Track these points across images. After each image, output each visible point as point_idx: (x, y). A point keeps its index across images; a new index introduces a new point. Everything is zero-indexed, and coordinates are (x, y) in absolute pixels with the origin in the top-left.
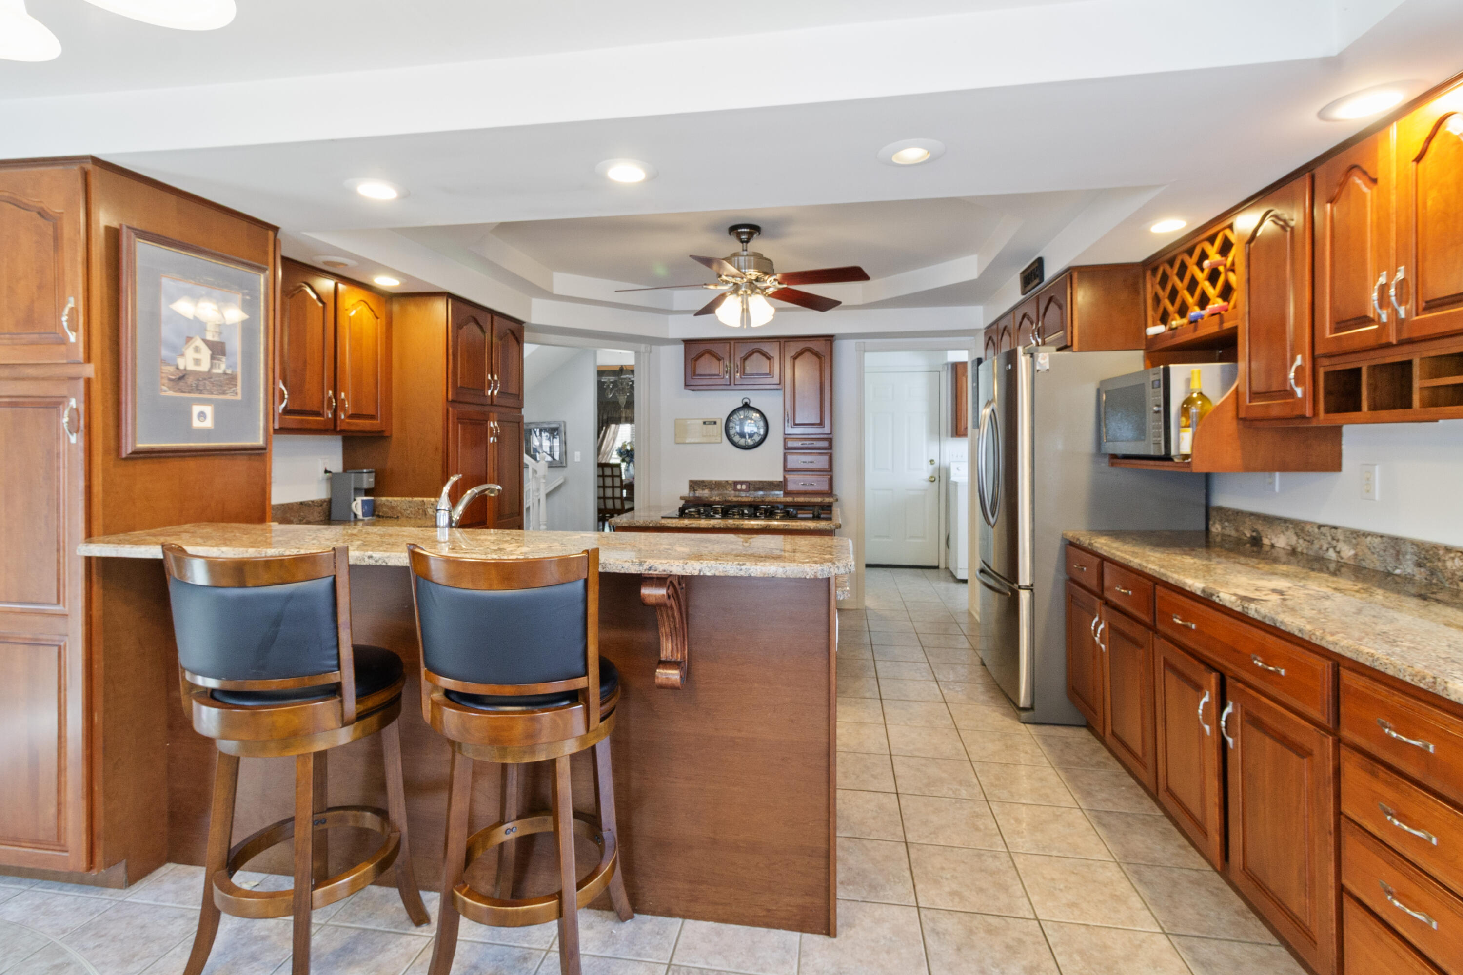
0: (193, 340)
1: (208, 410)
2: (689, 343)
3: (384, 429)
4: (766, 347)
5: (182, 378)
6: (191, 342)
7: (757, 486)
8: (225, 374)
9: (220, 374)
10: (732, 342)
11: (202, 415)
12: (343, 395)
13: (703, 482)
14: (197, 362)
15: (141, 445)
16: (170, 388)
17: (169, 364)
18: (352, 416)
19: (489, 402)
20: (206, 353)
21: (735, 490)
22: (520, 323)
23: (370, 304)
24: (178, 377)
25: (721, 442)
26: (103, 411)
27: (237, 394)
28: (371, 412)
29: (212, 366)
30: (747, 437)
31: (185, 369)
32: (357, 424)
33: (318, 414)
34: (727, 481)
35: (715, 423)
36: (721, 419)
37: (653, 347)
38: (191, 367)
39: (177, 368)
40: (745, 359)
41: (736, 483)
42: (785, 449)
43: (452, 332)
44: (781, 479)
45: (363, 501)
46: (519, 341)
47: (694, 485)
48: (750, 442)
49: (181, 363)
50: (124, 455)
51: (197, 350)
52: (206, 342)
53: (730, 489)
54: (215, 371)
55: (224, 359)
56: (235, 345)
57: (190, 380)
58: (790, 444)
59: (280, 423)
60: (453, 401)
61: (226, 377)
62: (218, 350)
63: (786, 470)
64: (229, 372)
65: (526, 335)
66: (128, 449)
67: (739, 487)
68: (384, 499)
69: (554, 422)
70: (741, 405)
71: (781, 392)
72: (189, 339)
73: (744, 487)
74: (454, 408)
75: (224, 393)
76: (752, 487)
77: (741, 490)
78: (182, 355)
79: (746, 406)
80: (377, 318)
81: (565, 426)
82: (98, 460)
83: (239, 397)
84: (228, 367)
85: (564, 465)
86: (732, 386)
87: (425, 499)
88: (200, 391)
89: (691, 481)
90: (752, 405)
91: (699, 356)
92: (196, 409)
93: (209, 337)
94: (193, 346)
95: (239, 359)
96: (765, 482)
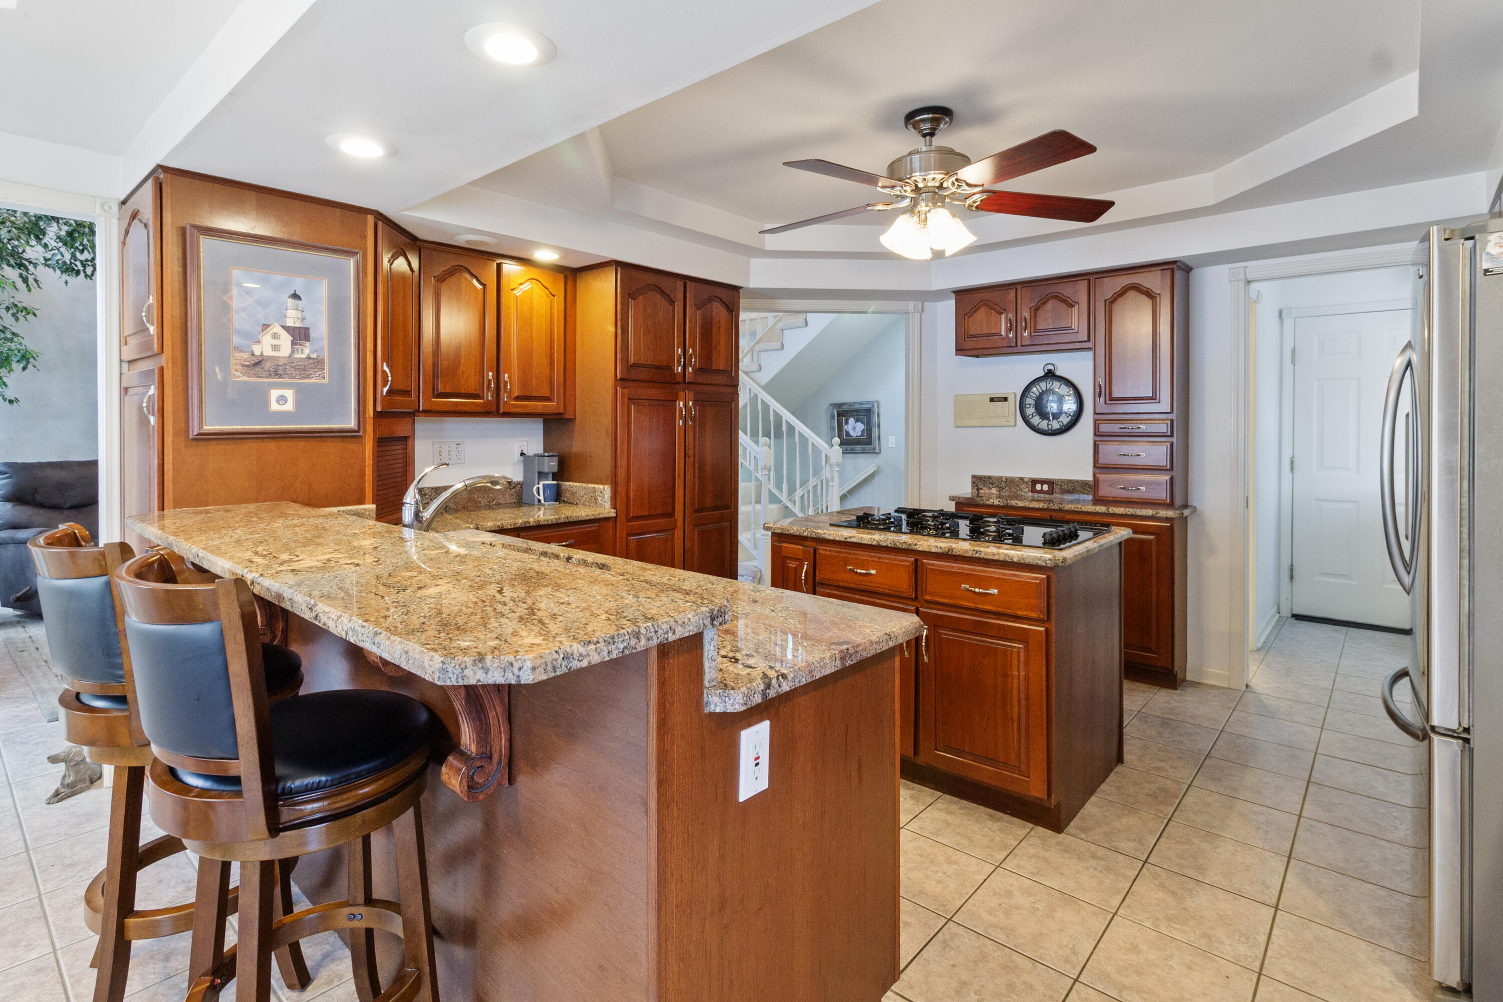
0: (270, 328)
1: (289, 394)
2: (960, 294)
3: (561, 411)
4: (1066, 290)
5: (256, 364)
6: (268, 329)
7: (1065, 487)
8: (309, 358)
9: (303, 358)
10: (1019, 287)
11: (282, 399)
12: (506, 375)
13: (989, 478)
14: (276, 348)
15: (207, 428)
16: (244, 374)
17: (242, 351)
18: (518, 398)
19: (681, 380)
20: (286, 340)
21: (1034, 490)
22: (735, 289)
23: (543, 282)
24: (253, 362)
25: (1015, 425)
26: (173, 396)
27: (324, 378)
28: (545, 392)
29: (293, 351)
30: (1051, 418)
31: (262, 355)
32: (526, 406)
33: (476, 396)
34: (1022, 479)
35: (1006, 399)
36: (1015, 394)
37: (927, 305)
38: (268, 352)
39: (253, 355)
40: (1036, 310)
41: (1034, 482)
42: (1095, 435)
43: (622, 304)
44: (1090, 478)
45: (543, 485)
46: (733, 310)
47: (979, 481)
48: (1056, 425)
49: (257, 350)
50: (191, 437)
51: (275, 336)
52: (286, 328)
53: (1027, 490)
54: (296, 356)
55: (308, 344)
56: (321, 329)
57: (268, 365)
58: (1104, 428)
59: (383, 406)
60: (621, 379)
61: (311, 361)
62: (300, 335)
63: (1099, 466)
64: (314, 356)
65: (743, 302)
66: (195, 430)
67: (1038, 487)
68: (567, 483)
69: (867, 403)
70: (1043, 374)
71: (1090, 354)
72: (266, 327)
73: (1046, 487)
74: (623, 388)
75: (308, 377)
76: (1056, 488)
77: (1042, 491)
78: (259, 342)
79: (1050, 375)
80: (554, 296)
81: (878, 407)
82: (169, 440)
83: (326, 381)
84: (312, 352)
85: (877, 451)
86: (1019, 349)
87: (596, 486)
88: (280, 376)
89: (974, 477)
90: (1058, 373)
91: (975, 309)
92: (275, 394)
93: (290, 323)
94: (271, 332)
95: (325, 343)
96: (1077, 481)
